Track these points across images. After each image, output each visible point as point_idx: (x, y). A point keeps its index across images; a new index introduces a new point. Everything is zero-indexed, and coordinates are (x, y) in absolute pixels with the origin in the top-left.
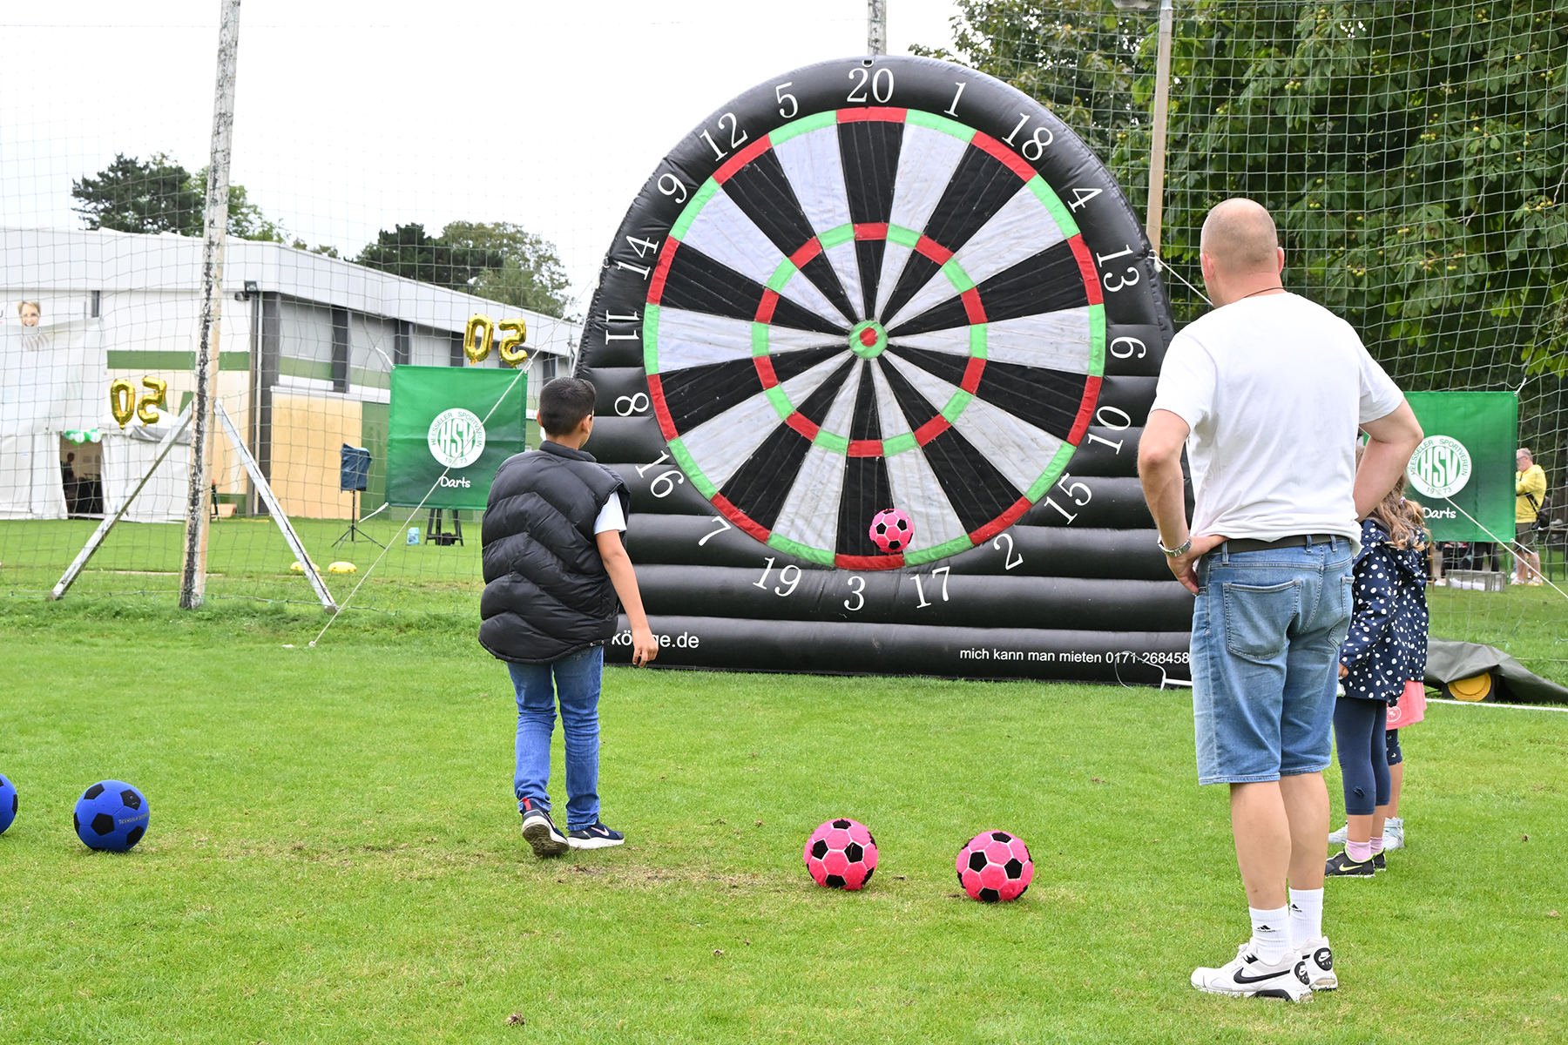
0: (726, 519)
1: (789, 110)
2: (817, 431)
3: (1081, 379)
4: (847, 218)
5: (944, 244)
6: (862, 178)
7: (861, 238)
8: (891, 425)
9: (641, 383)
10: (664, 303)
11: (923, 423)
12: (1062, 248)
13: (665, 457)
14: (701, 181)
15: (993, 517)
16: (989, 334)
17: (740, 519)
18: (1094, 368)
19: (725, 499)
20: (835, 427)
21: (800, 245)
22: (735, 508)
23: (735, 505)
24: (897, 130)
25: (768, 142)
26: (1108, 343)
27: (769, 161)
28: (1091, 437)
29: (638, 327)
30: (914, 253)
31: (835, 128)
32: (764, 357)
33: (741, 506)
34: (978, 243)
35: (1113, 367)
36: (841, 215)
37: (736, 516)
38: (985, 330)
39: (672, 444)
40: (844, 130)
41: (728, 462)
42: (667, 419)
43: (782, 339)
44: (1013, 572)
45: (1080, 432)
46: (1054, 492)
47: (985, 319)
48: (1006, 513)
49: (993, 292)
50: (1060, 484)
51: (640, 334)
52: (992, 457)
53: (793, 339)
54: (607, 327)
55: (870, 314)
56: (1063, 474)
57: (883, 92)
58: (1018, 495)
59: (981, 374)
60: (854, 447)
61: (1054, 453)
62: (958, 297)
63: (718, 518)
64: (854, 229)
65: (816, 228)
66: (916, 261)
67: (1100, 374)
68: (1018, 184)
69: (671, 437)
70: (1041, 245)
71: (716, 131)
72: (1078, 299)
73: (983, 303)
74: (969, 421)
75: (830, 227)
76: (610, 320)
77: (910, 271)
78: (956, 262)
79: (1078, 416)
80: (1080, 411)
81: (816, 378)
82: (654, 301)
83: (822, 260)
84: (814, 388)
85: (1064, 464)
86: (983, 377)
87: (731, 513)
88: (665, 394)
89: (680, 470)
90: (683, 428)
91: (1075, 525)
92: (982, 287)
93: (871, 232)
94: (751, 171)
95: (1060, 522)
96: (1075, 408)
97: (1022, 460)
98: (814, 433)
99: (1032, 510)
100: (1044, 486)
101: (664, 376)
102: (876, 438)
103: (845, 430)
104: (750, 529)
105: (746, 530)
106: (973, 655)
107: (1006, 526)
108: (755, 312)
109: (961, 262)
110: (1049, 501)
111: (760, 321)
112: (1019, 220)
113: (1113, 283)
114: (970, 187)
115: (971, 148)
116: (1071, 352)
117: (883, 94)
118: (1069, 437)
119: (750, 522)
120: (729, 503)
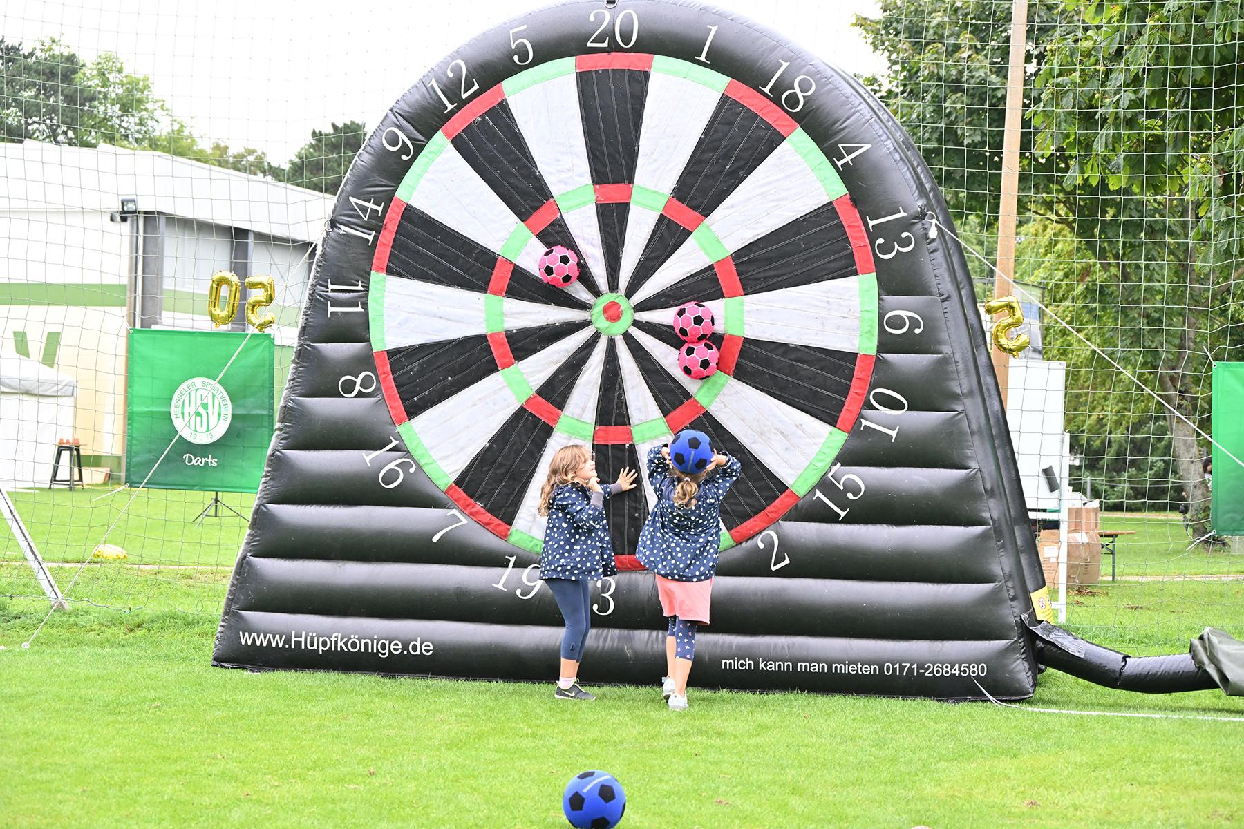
0: (462, 512)
1: (524, 57)
2: (559, 416)
3: (852, 357)
4: (587, 178)
5: (695, 208)
6: (603, 134)
7: (602, 201)
8: (639, 410)
9: (366, 361)
10: (389, 271)
11: (675, 408)
12: (828, 211)
13: (394, 443)
14: (429, 137)
15: (756, 513)
16: (746, 308)
17: (478, 512)
18: (866, 345)
19: (460, 490)
20: (578, 411)
21: (536, 209)
22: (472, 501)
23: (471, 497)
24: (641, 80)
25: (501, 92)
26: (881, 317)
27: (502, 113)
28: (864, 422)
29: (363, 299)
30: (662, 218)
31: (574, 77)
32: (499, 333)
33: (478, 499)
34: (732, 207)
35: (887, 344)
36: (580, 176)
37: (474, 510)
38: (742, 304)
39: (401, 429)
40: (584, 79)
41: (462, 449)
42: (395, 400)
43: (519, 313)
44: (779, 574)
45: (853, 417)
46: (825, 484)
47: (741, 291)
48: (769, 509)
49: (749, 261)
50: (830, 475)
51: (365, 305)
52: (753, 446)
53: (531, 313)
54: (327, 298)
55: (613, 287)
56: (834, 464)
57: (626, 37)
58: (783, 488)
59: (738, 353)
60: (600, 433)
61: (823, 440)
62: (711, 267)
63: (454, 512)
64: (595, 191)
65: (554, 189)
66: (663, 227)
67: (872, 351)
68: (776, 139)
69: (401, 422)
70: (802, 209)
71: (445, 80)
72: (846, 269)
73: (739, 274)
74: (725, 406)
75: (570, 188)
76: (333, 291)
77: (657, 237)
78: (708, 227)
79: (848, 399)
80: (851, 394)
81: (555, 357)
82: (379, 270)
83: (560, 226)
84: (554, 368)
85: (834, 453)
86: (740, 356)
87: (468, 505)
88: (393, 373)
89: (411, 457)
90: (413, 411)
91: (847, 520)
92: (738, 255)
93: (613, 193)
94: (483, 123)
95: (832, 518)
96: (845, 391)
97: (786, 449)
98: (556, 419)
99: (800, 503)
100: (814, 479)
101: (391, 353)
102: (624, 424)
103: (590, 415)
104: (488, 524)
105: (485, 525)
106: (736, 665)
107: (771, 522)
108: (488, 283)
109: (714, 228)
110: (819, 494)
111: (495, 293)
112: (778, 180)
113: (886, 249)
114: (724, 143)
115: (724, 99)
116: (838, 328)
117: (626, 39)
118: (839, 422)
119: (488, 517)
120: (465, 495)
